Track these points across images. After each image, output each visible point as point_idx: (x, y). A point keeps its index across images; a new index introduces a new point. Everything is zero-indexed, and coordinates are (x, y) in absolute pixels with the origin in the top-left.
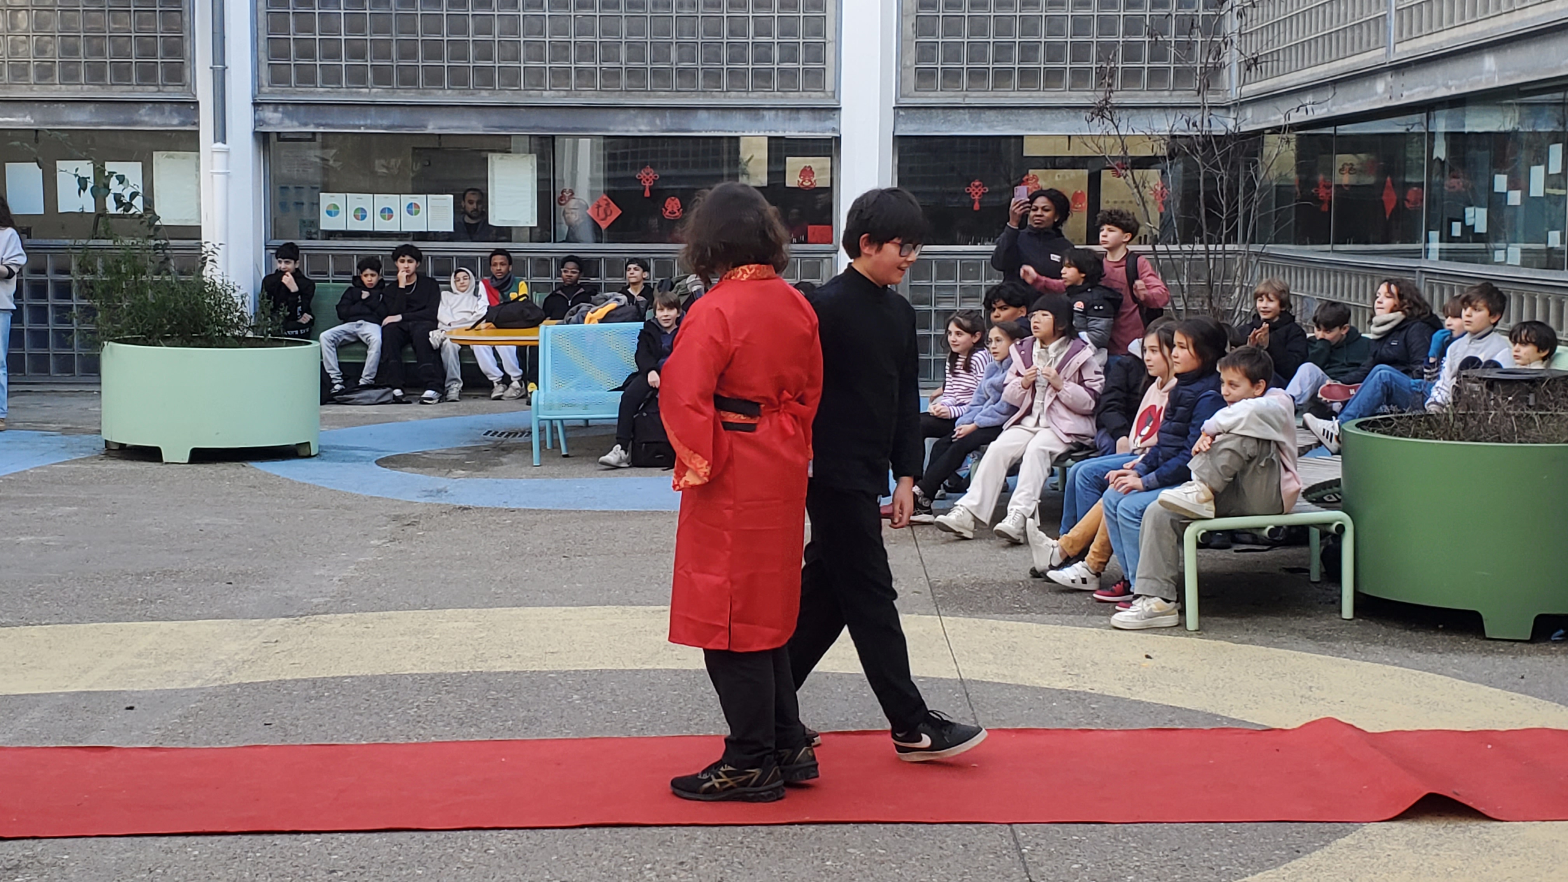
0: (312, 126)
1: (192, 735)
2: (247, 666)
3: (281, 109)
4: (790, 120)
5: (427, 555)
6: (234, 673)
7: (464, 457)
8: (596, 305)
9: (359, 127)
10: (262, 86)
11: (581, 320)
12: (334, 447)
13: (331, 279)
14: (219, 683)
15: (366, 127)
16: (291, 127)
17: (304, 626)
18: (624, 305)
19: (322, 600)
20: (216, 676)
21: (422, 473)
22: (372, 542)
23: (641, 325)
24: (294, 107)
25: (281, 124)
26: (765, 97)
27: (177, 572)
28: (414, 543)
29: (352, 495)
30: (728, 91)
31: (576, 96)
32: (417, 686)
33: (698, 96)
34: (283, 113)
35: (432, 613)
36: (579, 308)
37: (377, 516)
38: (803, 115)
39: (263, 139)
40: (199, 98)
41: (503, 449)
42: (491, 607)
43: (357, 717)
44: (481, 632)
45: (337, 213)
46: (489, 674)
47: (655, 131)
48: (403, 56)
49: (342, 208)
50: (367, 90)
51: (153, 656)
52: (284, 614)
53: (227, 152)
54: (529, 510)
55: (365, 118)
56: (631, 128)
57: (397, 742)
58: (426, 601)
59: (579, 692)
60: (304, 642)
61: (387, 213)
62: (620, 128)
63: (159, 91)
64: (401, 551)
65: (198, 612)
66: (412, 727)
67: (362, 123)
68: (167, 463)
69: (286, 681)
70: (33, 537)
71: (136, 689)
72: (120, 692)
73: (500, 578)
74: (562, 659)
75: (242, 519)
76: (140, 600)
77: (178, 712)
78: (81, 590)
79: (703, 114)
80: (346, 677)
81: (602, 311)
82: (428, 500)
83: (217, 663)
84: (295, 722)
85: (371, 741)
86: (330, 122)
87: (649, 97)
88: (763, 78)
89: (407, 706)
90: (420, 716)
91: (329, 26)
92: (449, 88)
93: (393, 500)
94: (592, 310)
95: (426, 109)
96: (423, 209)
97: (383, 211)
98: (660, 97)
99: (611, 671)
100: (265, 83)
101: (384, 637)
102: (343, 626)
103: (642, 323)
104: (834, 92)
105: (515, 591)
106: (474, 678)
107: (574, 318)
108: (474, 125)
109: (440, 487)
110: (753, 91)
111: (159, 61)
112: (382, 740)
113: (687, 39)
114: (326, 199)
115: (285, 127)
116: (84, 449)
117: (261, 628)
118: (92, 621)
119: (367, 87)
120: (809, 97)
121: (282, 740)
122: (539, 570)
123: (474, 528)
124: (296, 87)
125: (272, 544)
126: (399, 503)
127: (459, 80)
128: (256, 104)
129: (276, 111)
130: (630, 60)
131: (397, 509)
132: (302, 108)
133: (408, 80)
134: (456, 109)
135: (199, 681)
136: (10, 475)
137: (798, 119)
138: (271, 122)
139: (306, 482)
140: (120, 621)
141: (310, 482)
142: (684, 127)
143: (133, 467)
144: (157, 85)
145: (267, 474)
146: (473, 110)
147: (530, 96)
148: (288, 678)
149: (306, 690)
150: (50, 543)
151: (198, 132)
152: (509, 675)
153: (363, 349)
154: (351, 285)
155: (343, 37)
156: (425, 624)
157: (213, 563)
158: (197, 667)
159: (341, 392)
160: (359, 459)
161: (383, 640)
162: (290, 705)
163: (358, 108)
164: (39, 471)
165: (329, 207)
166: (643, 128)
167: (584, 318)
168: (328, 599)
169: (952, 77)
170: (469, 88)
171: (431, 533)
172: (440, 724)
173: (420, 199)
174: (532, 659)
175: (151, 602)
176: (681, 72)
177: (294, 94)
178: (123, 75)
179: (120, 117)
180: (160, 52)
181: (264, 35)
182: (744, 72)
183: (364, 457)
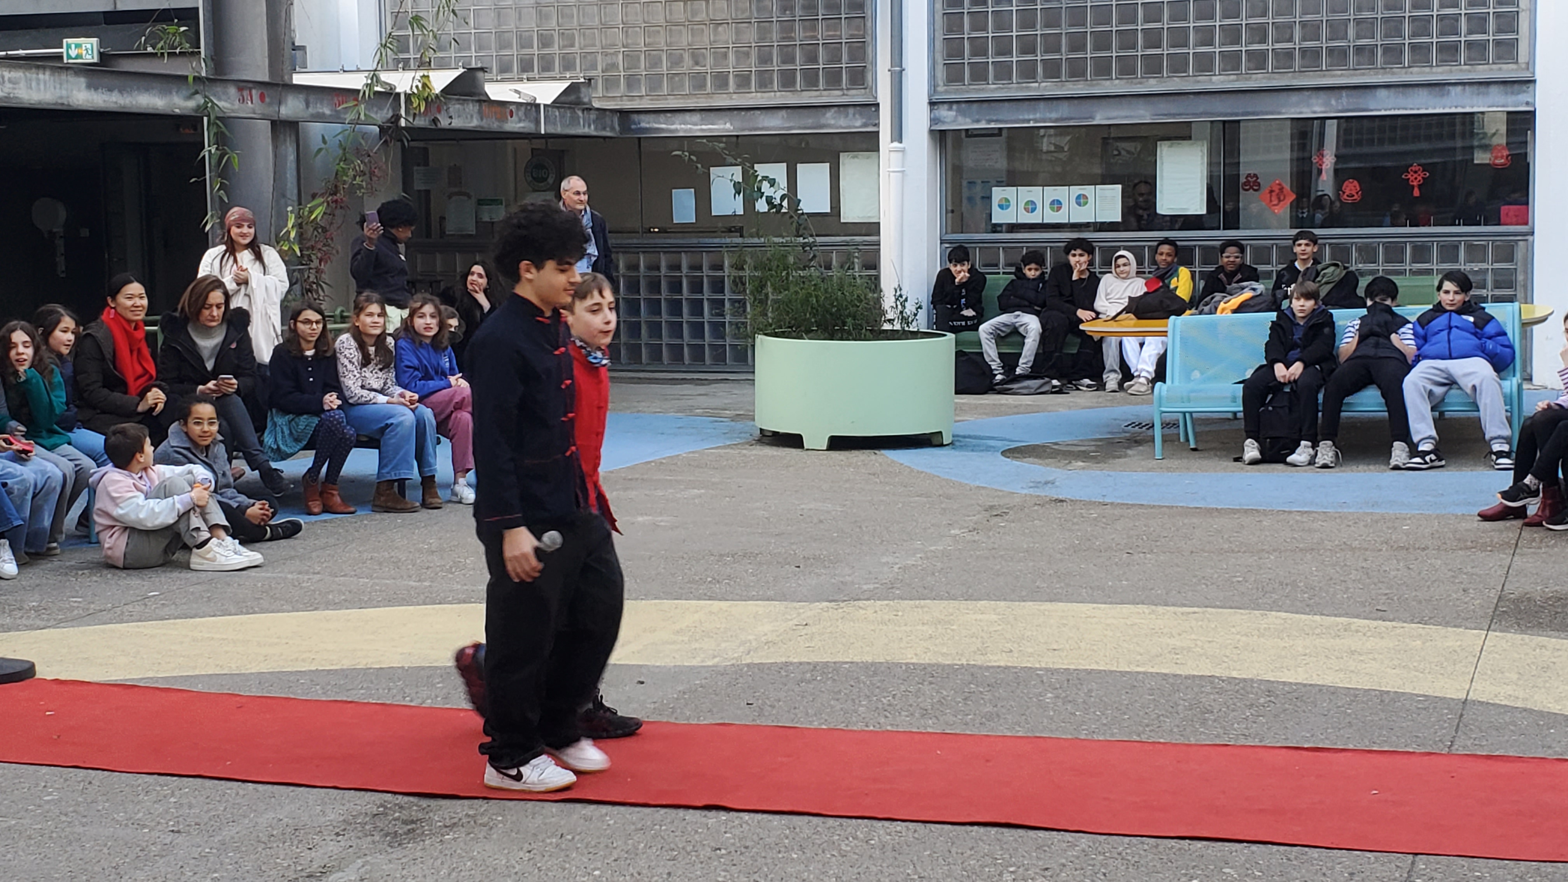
0: (984, 122)
1: (679, 711)
2: (766, 647)
3: (955, 107)
4: (1478, 94)
5: (996, 546)
6: (752, 653)
7: (1093, 448)
8: (1231, 295)
9: (1028, 121)
10: (938, 86)
11: (1213, 311)
12: (969, 437)
13: (1001, 271)
14: (734, 662)
15: (1036, 121)
16: (965, 124)
17: (840, 610)
18: (1261, 295)
19: (871, 586)
20: (736, 655)
21: (1040, 464)
22: (953, 532)
23: (1273, 315)
24: (967, 105)
25: (954, 121)
26: (1451, 71)
27: (757, 554)
28: (991, 534)
29: (960, 483)
30: (1409, 67)
31: (1246, 79)
32: (906, 675)
33: (1376, 74)
34: (958, 111)
35: (963, 604)
36: (1213, 298)
37: (973, 505)
38: (1493, 89)
39: (940, 136)
40: (880, 100)
41: (1136, 442)
42: (1024, 601)
43: (832, 702)
44: (999, 625)
45: (1008, 207)
46: (980, 667)
47: (1331, 112)
48: (1073, 49)
49: (1013, 202)
50: (1036, 85)
51: (690, 633)
52: (831, 598)
53: (903, 151)
54: (1123, 504)
55: (1035, 111)
56: (1304, 110)
57: (855, 728)
58: (967, 591)
59: (1055, 692)
60: (831, 625)
61: (1056, 205)
62: (1293, 110)
63: (844, 95)
64: (974, 541)
65: (754, 593)
66: (876, 715)
67: (1031, 117)
68: (807, 450)
69: (791, 663)
70: (650, 518)
71: (658, 664)
72: (641, 666)
73: (1051, 572)
74: (1060, 656)
75: (844, 505)
76: (709, 579)
77: (681, 688)
78: (664, 568)
79: (1382, 93)
80: (846, 663)
81: (1236, 301)
82: (1032, 491)
83: (743, 643)
84: (776, 704)
85: (832, 726)
86: (1001, 117)
87: (1324, 76)
88: (1449, 52)
89: (885, 694)
90: (890, 705)
91: (1001, 23)
92: (1117, 78)
93: (996, 490)
94: (1226, 299)
95: (1095, 101)
96: (1091, 200)
97: (1053, 203)
98: (1334, 76)
99: (1100, 672)
100: (941, 83)
101: (906, 625)
102: (876, 612)
103: (1275, 314)
104: (1528, 64)
105: (1058, 586)
106: (963, 670)
107: (1206, 309)
108: (1141, 115)
109: (1051, 478)
110: (1437, 66)
111: (844, 66)
112: (842, 726)
113: (1366, 14)
114: (998, 193)
115: (960, 125)
116: (742, 435)
117: (801, 611)
118: (656, 598)
119: (1036, 82)
120: (1500, 69)
121: (753, 720)
122: (1095, 565)
123: (1057, 520)
124: (970, 85)
125: (858, 530)
126: (1001, 494)
127: (1127, 69)
128: (932, 104)
129: (950, 109)
130: (1304, 39)
131: (996, 499)
132: (975, 106)
133: (1077, 71)
134: (1123, 100)
135: (716, 660)
136: (664, 459)
137: (1487, 94)
138: (946, 120)
139: (925, 470)
140: (680, 599)
141: (928, 471)
142: (1364, 106)
143: (775, 453)
144: (842, 89)
145: (893, 462)
146: (1141, 101)
147: (1198, 82)
148: (796, 660)
149: (804, 673)
150: (662, 524)
151: (878, 132)
152: (998, 670)
153: (1019, 339)
154: (1013, 277)
155: (1014, 34)
156: (952, 615)
157: (794, 547)
158: (723, 645)
159: (1002, 382)
160: (988, 449)
161: (904, 628)
162: (781, 686)
163: (1027, 103)
164: (691, 455)
165: (1001, 200)
166: (1317, 109)
167: (1216, 309)
168: (877, 585)
170: (1137, 78)
171: (1013, 525)
172: (903, 713)
173: (1088, 190)
174: (1031, 655)
175: (718, 582)
176: (1359, 49)
177: (967, 92)
178: (811, 80)
179: (810, 121)
180: (845, 57)
181: (940, 36)
182: (1427, 47)
183: (993, 447)
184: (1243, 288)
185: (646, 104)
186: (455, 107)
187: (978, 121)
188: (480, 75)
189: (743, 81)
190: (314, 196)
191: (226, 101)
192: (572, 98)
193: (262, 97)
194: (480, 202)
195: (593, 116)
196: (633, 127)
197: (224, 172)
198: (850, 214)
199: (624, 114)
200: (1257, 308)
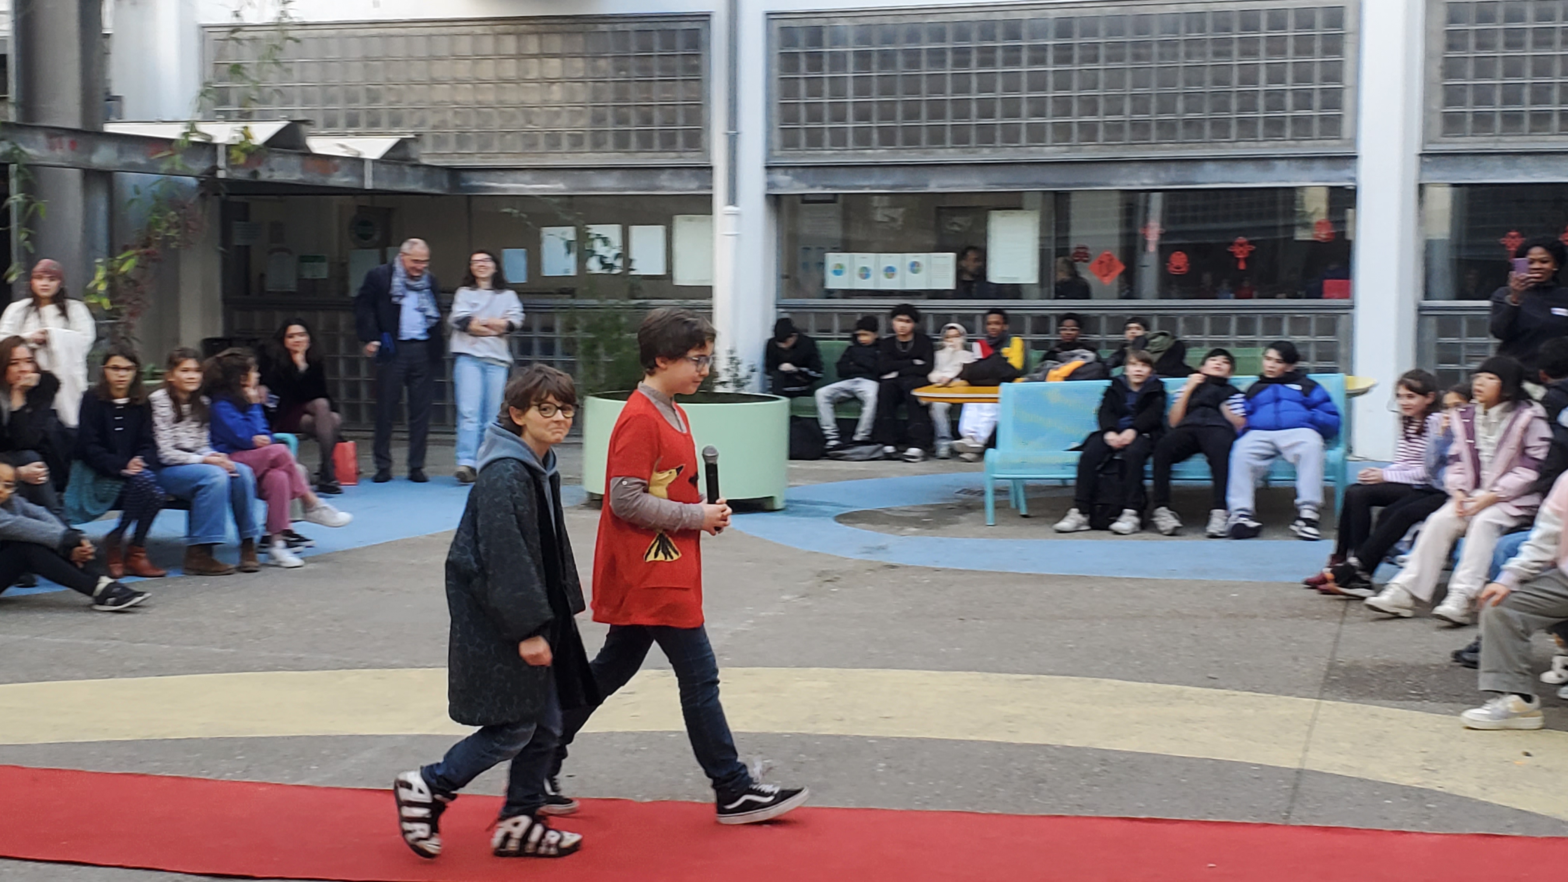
0: (820, 187)
3: (790, 171)
4: (1303, 169)
5: (828, 612)
7: (925, 514)
8: (1062, 362)
10: (775, 150)
11: (1044, 379)
12: (803, 502)
13: (836, 336)
15: (871, 187)
16: (801, 188)
18: (1090, 363)
21: (873, 530)
22: (784, 597)
23: (1105, 383)
24: (803, 170)
25: (790, 186)
26: (1275, 147)
28: (823, 599)
29: (793, 549)
30: (1237, 141)
31: (1078, 151)
33: (1204, 148)
34: (794, 175)
35: (796, 671)
36: (1044, 366)
37: (804, 571)
38: (1318, 164)
39: (775, 201)
40: (714, 163)
42: (856, 668)
44: (831, 692)
45: (842, 272)
47: (1156, 184)
48: (908, 116)
49: (848, 268)
50: (872, 151)
53: (736, 214)
54: (955, 570)
55: (870, 178)
56: (1135, 182)
58: (799, 658)
59: (887, 761)
61: (890, 271)
62: (1123, 182)
63: (679, 157)
64: (806, 607)
67: (869, 183)
73: (884, 638)
74: (892, 725)
79: (1210, 167)
81: (1067, 369)
82: (864, 557)
86: (836, 182)
87: (1154, 148)
88: (1275, 127)
91: (838, 88)
92: (951, 147)
94: (1057, 367)
95: (929, 169)
96: (925, 267)
97: (886, 269)
98: (1164, 149)
100: (777, 147)
103: (1108, 382)
104: (1351, 140)
107: (1038, 376)
108: (975, 183)
109: (883, 544)
110: (1263, 140)
111: (679, 128)
113: (1195, 89)
114: (833, 259)
115: (795, 189)
119: (872, 148)
120: (1324, 145)
122: (927, 631)
123: (890, 586)
124: (805, 150)
126: (833, 559)
127: (961, 139)
128: (768, 168)
129: (786, 174)
130: (1133, 112)
131: (828, 565)
132: (812, 170)
133: (912, 140)
134: (958, 168)
137: (1313, 168)
138: (782, 184)
139: (757, 535)
141: (761, 536)
142: (1192, 179)
144: (678, 151)
146: (975, 168)
147: (1031, 152)
149: (628, 743)
151: (711, 195)
152: (829, 739)
153: (857, 405)
154: (848, 343)
155: (850, 100)
156: (782, 682)
159: (835, 448)
160: (822, 514)
163: (863, 169)
165: (835, 266)
166: (1146, 181)
167: (1047, 376)
169: (1483, 122)
170: (971, 147)
171: (845, 590)
173: (922, 258)
176: (1188, 123)
177: (802, 157)
178: (646, 142)
179: (643, 183)
180: (681, 120)
181: (776, 101)
182: (1254, 121)
183: (826, 512)
184: (1073, 356)
185: (477, 162)
186: (276, 160)
187: (812, 187)
188: (304, 128)
189: (577, 141)
190: (126, 248)
191: (32, 147)
192: (399, 154)
193: (73, 145)
194: (303, 259)
195: (421, 172)
196: (463, 184)
197: (30, 221)
198: (684, 277)
199: (454, 172)
200: (1086, 376)
